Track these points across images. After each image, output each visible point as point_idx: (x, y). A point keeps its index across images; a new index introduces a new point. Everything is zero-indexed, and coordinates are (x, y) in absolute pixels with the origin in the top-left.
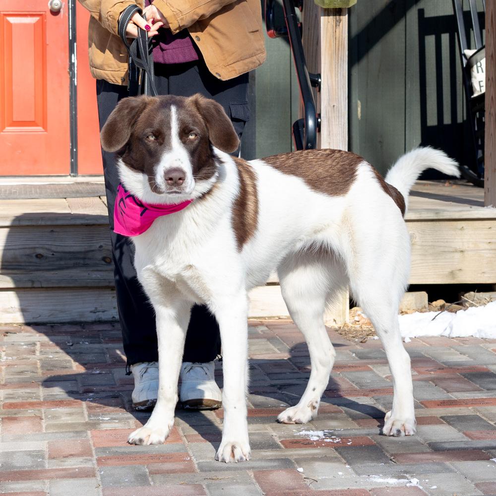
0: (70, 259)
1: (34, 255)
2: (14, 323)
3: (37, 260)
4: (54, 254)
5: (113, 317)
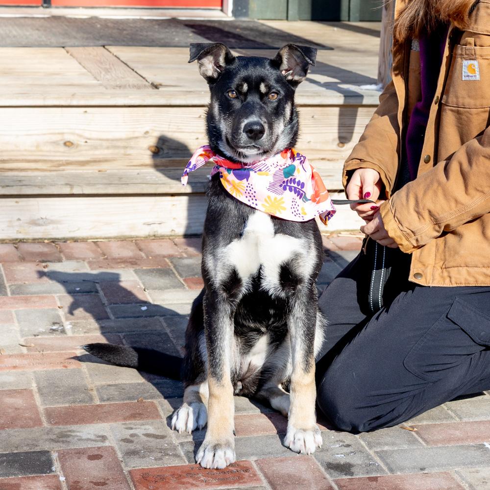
0: (108, 148)
1: (62, 142)
2: (45, 239)
3: (66, 149)
4: (88, 141)
5: (173, 230)
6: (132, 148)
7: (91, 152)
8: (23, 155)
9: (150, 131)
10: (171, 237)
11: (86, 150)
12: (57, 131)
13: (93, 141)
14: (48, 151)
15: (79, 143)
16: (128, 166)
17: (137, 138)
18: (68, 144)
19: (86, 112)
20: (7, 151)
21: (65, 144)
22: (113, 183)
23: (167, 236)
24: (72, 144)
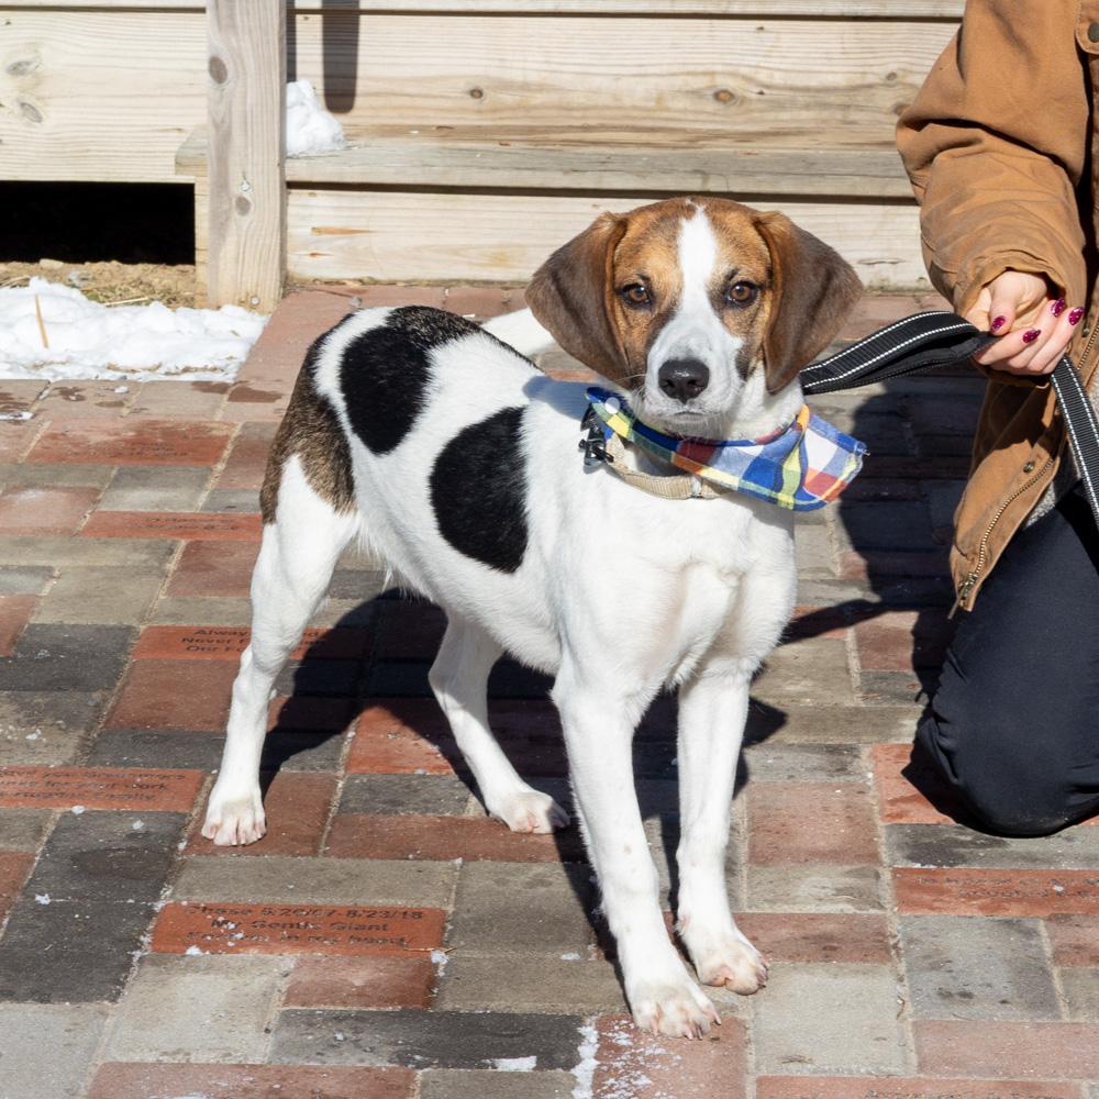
6: (860, 108)
7: (771, 116)
8: (629, 117)
9: (900, 73)
10: (917, 294)
11: (761, 111)
12: (700, 69)
13: (774, 92)
14: (679, 111)
15: (748, 95)
16: (843, 144)
17: (870, 86)
18: (723, 96)
19: (761, 28)
20: (595, 108)
21: (717, 96)
22: (792, 171)
23: (909, 290)
24: (732, 96)
